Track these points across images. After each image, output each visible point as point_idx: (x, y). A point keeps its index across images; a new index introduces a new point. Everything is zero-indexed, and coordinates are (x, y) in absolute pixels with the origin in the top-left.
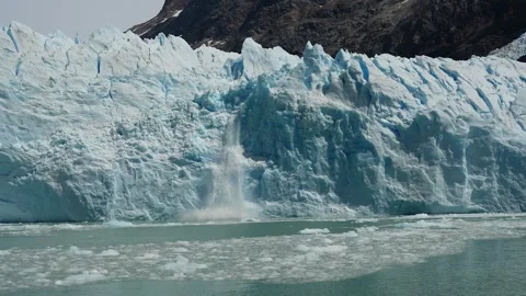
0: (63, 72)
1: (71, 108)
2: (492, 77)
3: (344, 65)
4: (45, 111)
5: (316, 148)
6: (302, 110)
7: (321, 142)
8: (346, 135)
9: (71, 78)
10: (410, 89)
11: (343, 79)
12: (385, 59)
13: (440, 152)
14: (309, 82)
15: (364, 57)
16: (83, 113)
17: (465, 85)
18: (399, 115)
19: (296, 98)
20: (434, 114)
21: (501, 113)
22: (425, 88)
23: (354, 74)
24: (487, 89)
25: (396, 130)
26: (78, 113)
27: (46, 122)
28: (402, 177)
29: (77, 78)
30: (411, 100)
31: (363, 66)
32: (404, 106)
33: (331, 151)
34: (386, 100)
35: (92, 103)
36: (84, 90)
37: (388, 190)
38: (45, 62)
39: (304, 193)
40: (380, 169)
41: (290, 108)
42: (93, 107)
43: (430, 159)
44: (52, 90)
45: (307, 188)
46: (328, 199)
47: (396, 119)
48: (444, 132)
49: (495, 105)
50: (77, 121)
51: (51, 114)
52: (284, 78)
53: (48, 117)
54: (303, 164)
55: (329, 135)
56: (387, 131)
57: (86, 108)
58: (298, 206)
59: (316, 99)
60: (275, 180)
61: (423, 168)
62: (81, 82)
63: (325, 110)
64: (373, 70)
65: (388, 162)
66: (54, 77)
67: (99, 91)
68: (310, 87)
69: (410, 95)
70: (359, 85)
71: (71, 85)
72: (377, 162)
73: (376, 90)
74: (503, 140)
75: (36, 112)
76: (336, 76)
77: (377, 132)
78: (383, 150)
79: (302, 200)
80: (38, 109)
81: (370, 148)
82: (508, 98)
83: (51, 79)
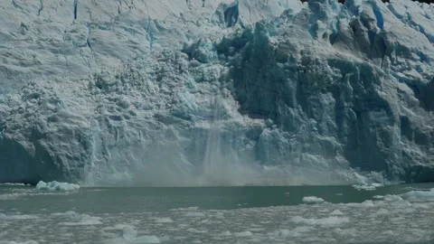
0: (36, 17)
1: (45, 58)
4: (15, 61)
5: (321, 106)
6: (306, 62)
7: (328, 99)
9: (45, 25)
11: (354, 26)
14: (314, 30)
16: (58, 63)
18: (418, 69)
19: (300, 48)
23: (366, 21)
25: (414, 85)
26: (52, 63)
27: (17, 73)
28: (421, 139)
29: (52, 24)
31: (377, 12)
32: (424, 58)
33: (339, 108)
35: (68, 52)
36: (60, 38)
38: (16, 6)
41: (293, 60)
42: (69, 57)
44: (23, 37)
47: (414, 73)
50: (51, 73)
51: (23, 65)
52: (286, 25)
53: (19, 68)
55: (336, 91)
56: (404, 87)
57: (62, 58)
59: (323, 50)
62: (56, 28)
63: (332, 63)
64: (388, 17)
65: (405, 122)
66: (25, 23)
67: (76, 39)
68: (315, 36)
69: (430, 45)
70: (372, 34)
71: (44, 32)
72: (392, 122)
73: (391, 40)
75: (6, 62)
76: (345, 23)
77: (392, 88)
78: (399, 108)
80: (8, 59)
81: (384, 105)
83: (23, 25)
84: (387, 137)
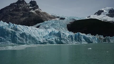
2: (32, 29)
3: (14, 26)
5: (9, 36)
6: (8, 31)
7: (10, 35)
8: (13, 34)
10: (22, 29)
11: (14, 27)
12: (19, 25)
13: (25, 37)
14: (9, 27)
15: (17, 25)
17: (29, 29)
18: (20, 32)
19: (7, 29)
20: (25, 33)
21: (33, 33)
22: (24, 29)
23: (15, 27)
24: (31, 30)
25: (20, 34)
28: (20, 40)
30: (22, 31)
31: (16, 26)
32: (21, 31)
33: (11, 36)
34: (19, 30)
37: (18, 41)
39: (7, 41)
40: (18, 39)
41: (6, 30)
43: (24, 38)
45: (8, 41)
46: (11, 42)
47: (20, 33)
48: (26, 35)
49: (32, 32)
52: (6, 26)
54: (7, 38)
55: (11, 34)
56: (19, 34)
58: (6, 43)
59: (10, 29)
60: (3, 40)
61: (23, 39)
63: (11, 31)
64: (18, 26)
65: (19, 38)
68: (9, 28)
69: (22, 30)
70: (16, 28)
72: (17, 38)
73: (18, 29)
74: (32, 36)
76: (13, 27)
77: (17, 34)
78: (18, 36)
79: (7, 42)
81: (16, 36)
82: (33, 31)
84: (17, 40)
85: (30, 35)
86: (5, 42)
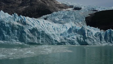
2: (44, 23)
3: (21, 18)
8: (21, 30)
10: (32, 23)
12: (28, 18)
13: (37, 34)
15: (25, 17)
17: (40, 24)
20: (36, 28)
21: (46, 29)
22: (34, 23)
24: (43, 24)
30: (32, 25)
34: (28, 25)
37: (28, 40)
39: (12, 40)
40: (26, 36)
43: (35, 35)
45: (13, 39)
46: (17, 41)
48: (37, 31)
49: (45, 27)
58: (11, 42)
60: (7, 37)
61: (34, 37)
74: (46, 33)
79: (12, 41)
82: (47, 26)
85: (44, 32)
86: (9, 40)
